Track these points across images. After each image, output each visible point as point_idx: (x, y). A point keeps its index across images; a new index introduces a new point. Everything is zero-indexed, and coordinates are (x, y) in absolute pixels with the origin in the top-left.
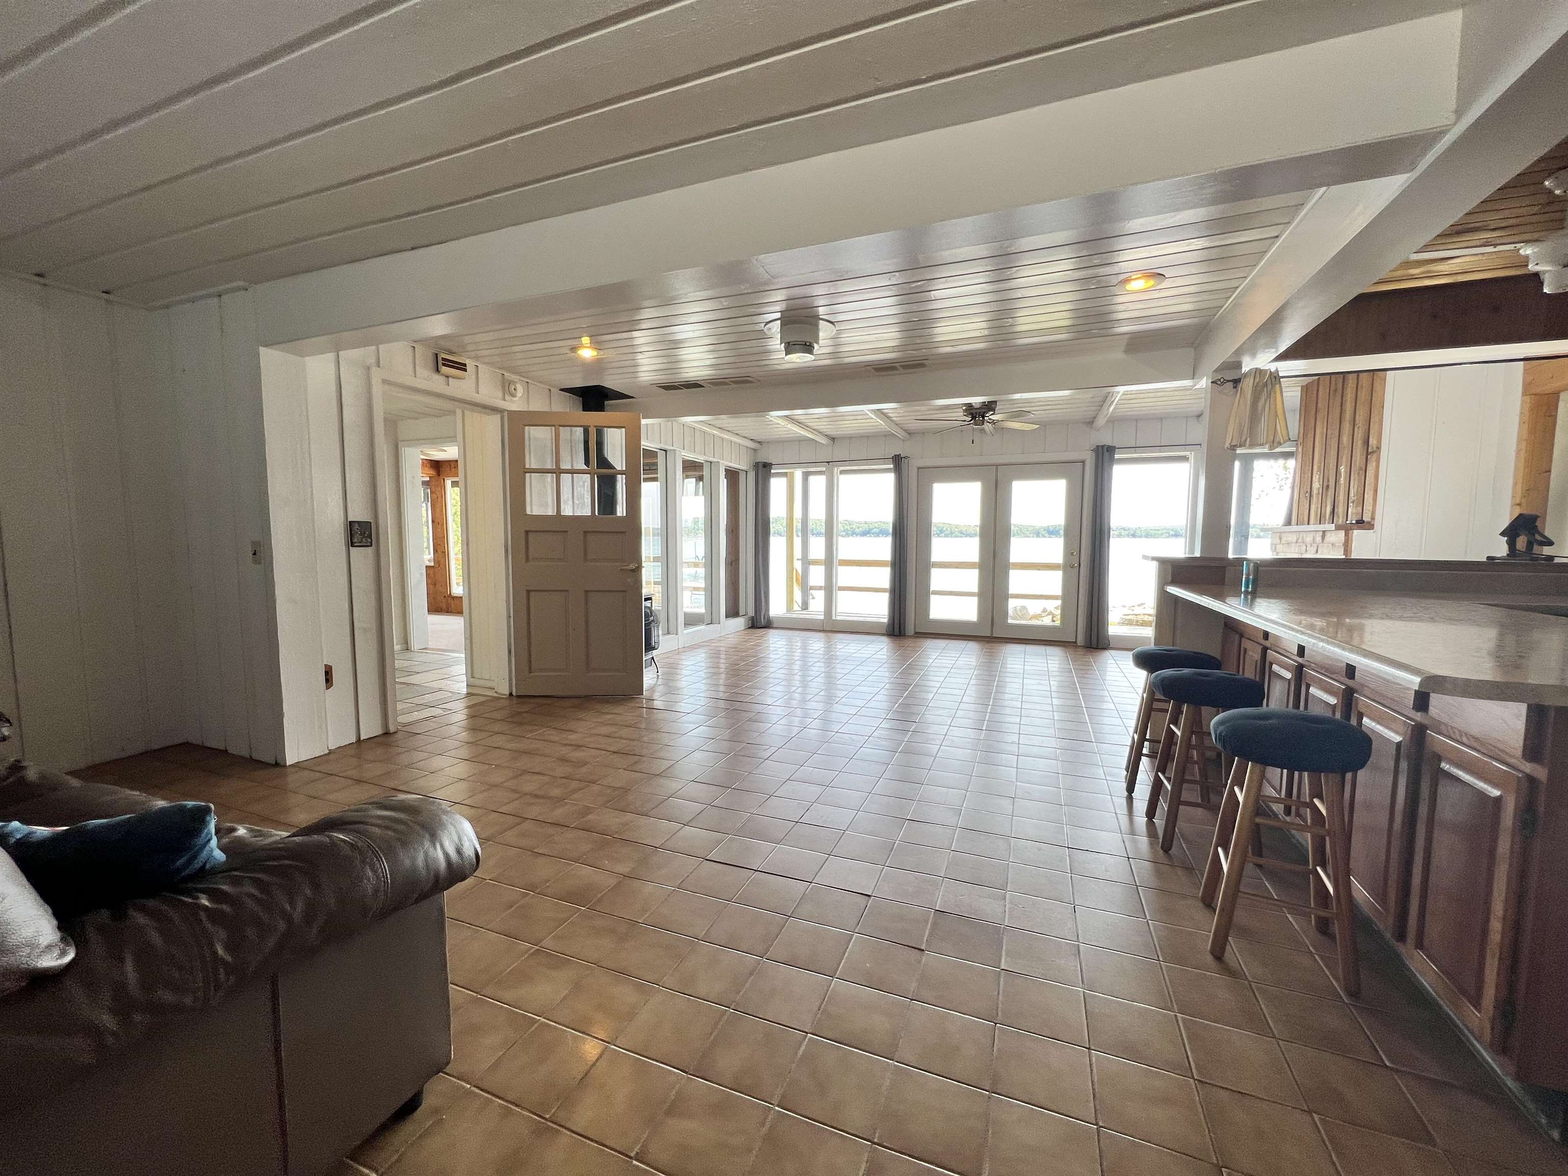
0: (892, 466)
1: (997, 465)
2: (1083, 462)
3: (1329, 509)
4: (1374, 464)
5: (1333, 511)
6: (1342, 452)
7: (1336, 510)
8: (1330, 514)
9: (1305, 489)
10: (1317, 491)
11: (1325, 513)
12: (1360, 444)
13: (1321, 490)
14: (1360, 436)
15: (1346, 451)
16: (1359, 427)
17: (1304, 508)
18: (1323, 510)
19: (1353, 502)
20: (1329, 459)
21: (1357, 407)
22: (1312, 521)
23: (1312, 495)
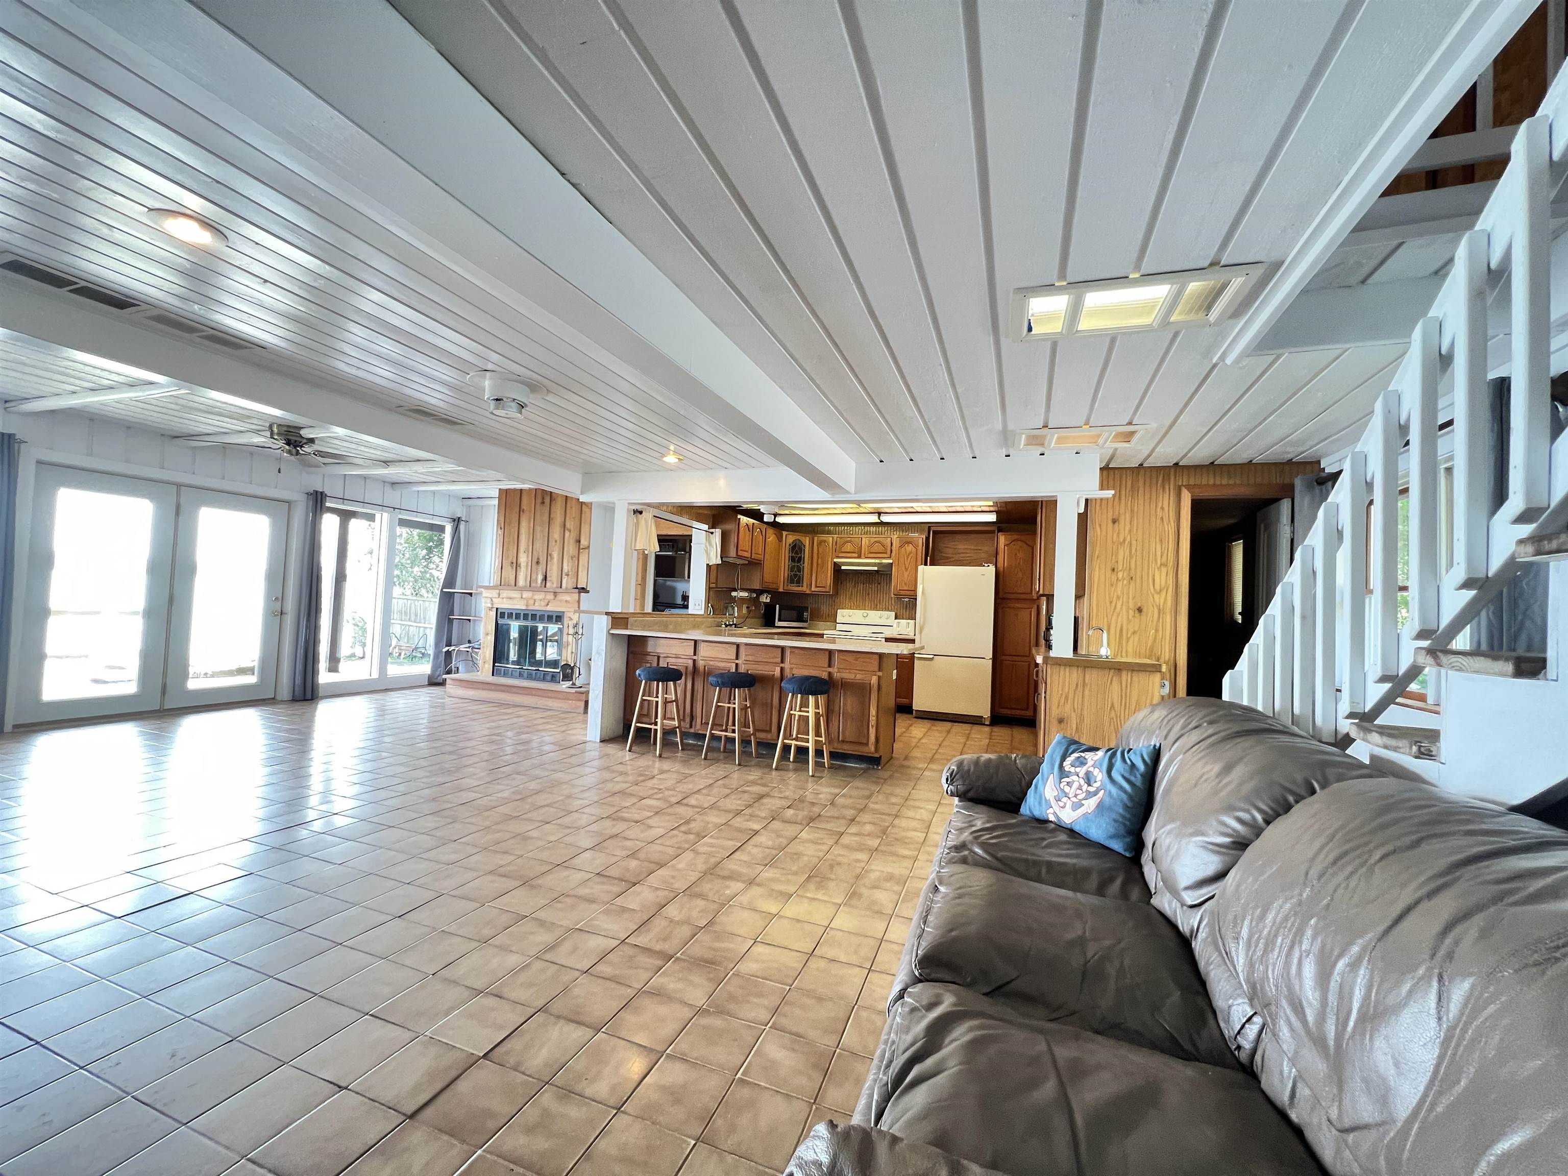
1: (179, 486)
2: (289, 502)
3: (540, 577)
4: (587, 556)
5: (545, 578)
6: (554, 543)
7: (548, 579)
8: (543, 580)
9: (510, 560)
10: (525, 564)
11: (536, 579)
12: (572, 542)
13: (530, 564)
14: (571, 537)
15: (558, 543)
16: (570, 531)
17: (509, 574)
18: (534, 577)
19: (568, 575)
20: (538, 545)
21: (567, 518)
22: (521, 582)
23: (520, 566)
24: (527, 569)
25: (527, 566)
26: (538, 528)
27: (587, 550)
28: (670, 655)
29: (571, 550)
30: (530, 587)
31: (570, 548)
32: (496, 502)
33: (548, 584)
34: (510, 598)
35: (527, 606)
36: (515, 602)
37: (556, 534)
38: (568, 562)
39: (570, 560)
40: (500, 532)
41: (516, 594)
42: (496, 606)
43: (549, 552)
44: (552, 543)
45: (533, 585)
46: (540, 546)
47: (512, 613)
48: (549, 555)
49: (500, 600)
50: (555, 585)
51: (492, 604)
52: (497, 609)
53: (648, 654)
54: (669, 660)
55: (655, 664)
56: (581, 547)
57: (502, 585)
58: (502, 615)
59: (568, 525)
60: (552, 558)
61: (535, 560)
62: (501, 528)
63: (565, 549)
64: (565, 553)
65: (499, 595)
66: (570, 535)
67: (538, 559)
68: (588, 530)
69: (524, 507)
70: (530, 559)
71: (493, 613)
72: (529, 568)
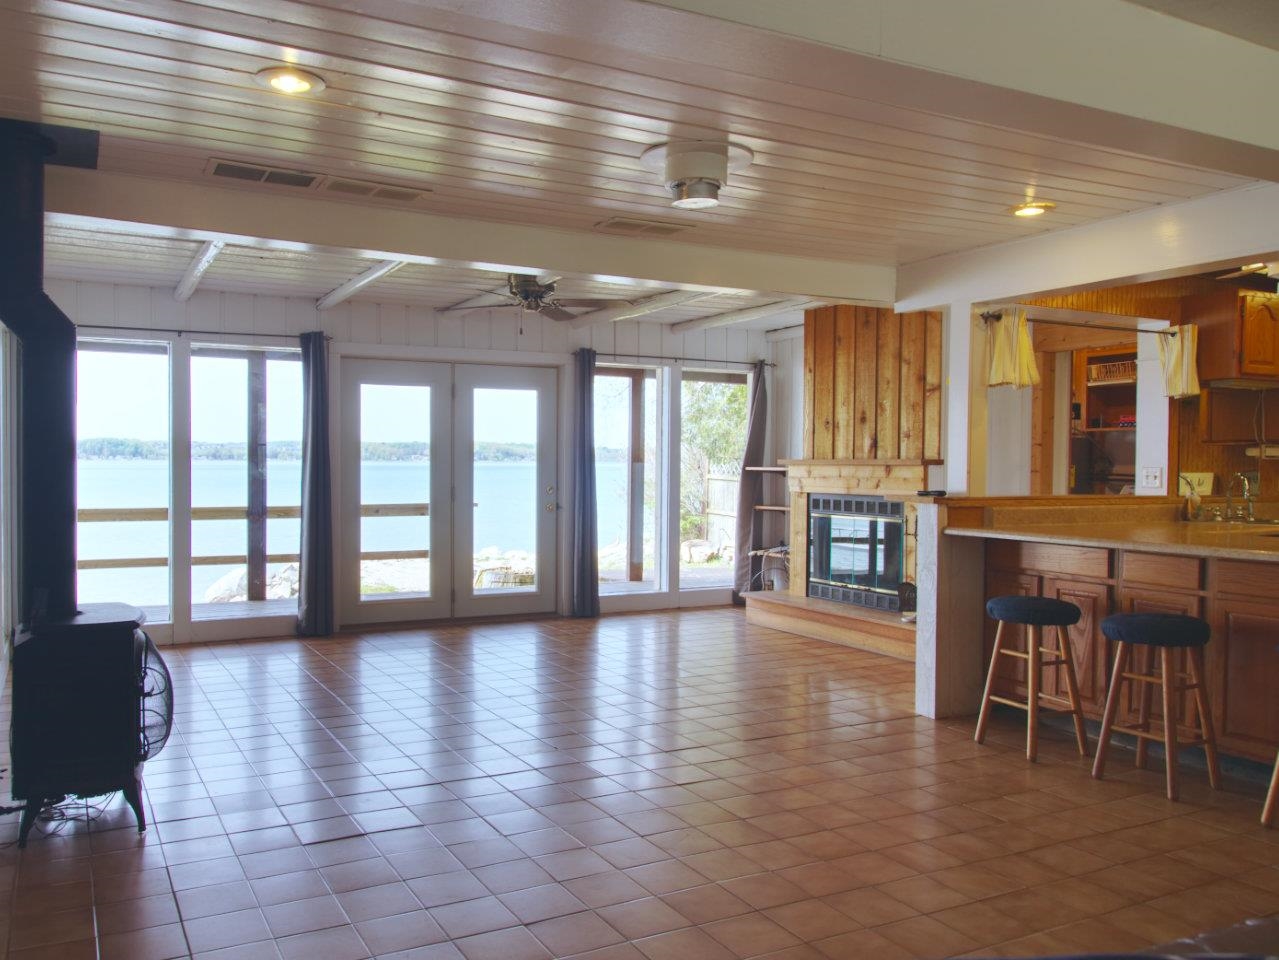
0: (299, 350)
1: (453, 363)
2: (557, 367)
3: (867, 442)
4: (937, 401)
5: (875, 445)
6: (885, 386)
7: (880, 444)
8: (871, 447)
9: (824, 419)
10: (845, 423)
11: (862, 446)
12: (913, 380)
13: (852, 423)
14: (912, 372)
15: (891, 385)
16: (909, 364)
17: (824, 438)
18: (858, 443)
19: (908, 436)
20: (861, 391)
21: (904, 343)
22: (841, 453)
23: (838, 427)
24: (848, 432)
25: (848, 425)
26: (862, 365)
27: (937, 394)
28: (1061, 576)
29: (912, 394)
30: (854, 458)
31: (910, 391)
32: (801, 332)
33: (879, 453)
34: (824, 477)
35: (848, 488)
37: (888, 372)
38: (908, 414)
39: (912, 411)
40: (810, 377)
41: (832, 471)
42: (807, 490)
43: (880, 401)
44: (883, 386)
45: (857, 455)
46: (866, 393)
47: (829, 502)
48: (878, 406)
49: (811, 481)
50: (889, 454)
51: (801, 488)
52: (808, 494)
53: (1023, 572)
54: (1059, 584)
55: (1034, 593)
56: (928, 387)
57: (814, 457)
58: (816, 504)
59: (905, 354)
60: (883, 410)
61: (858, 416)
62: (810, 371)
63: (903, 394)
64: (903, 399)
65: (809, 472)
66: (909, 369)
67: (864, 413)
68: (937, 358)
69: (841, 333)
70: (852, 414)
71: (803, 501)
72: (852, 429)
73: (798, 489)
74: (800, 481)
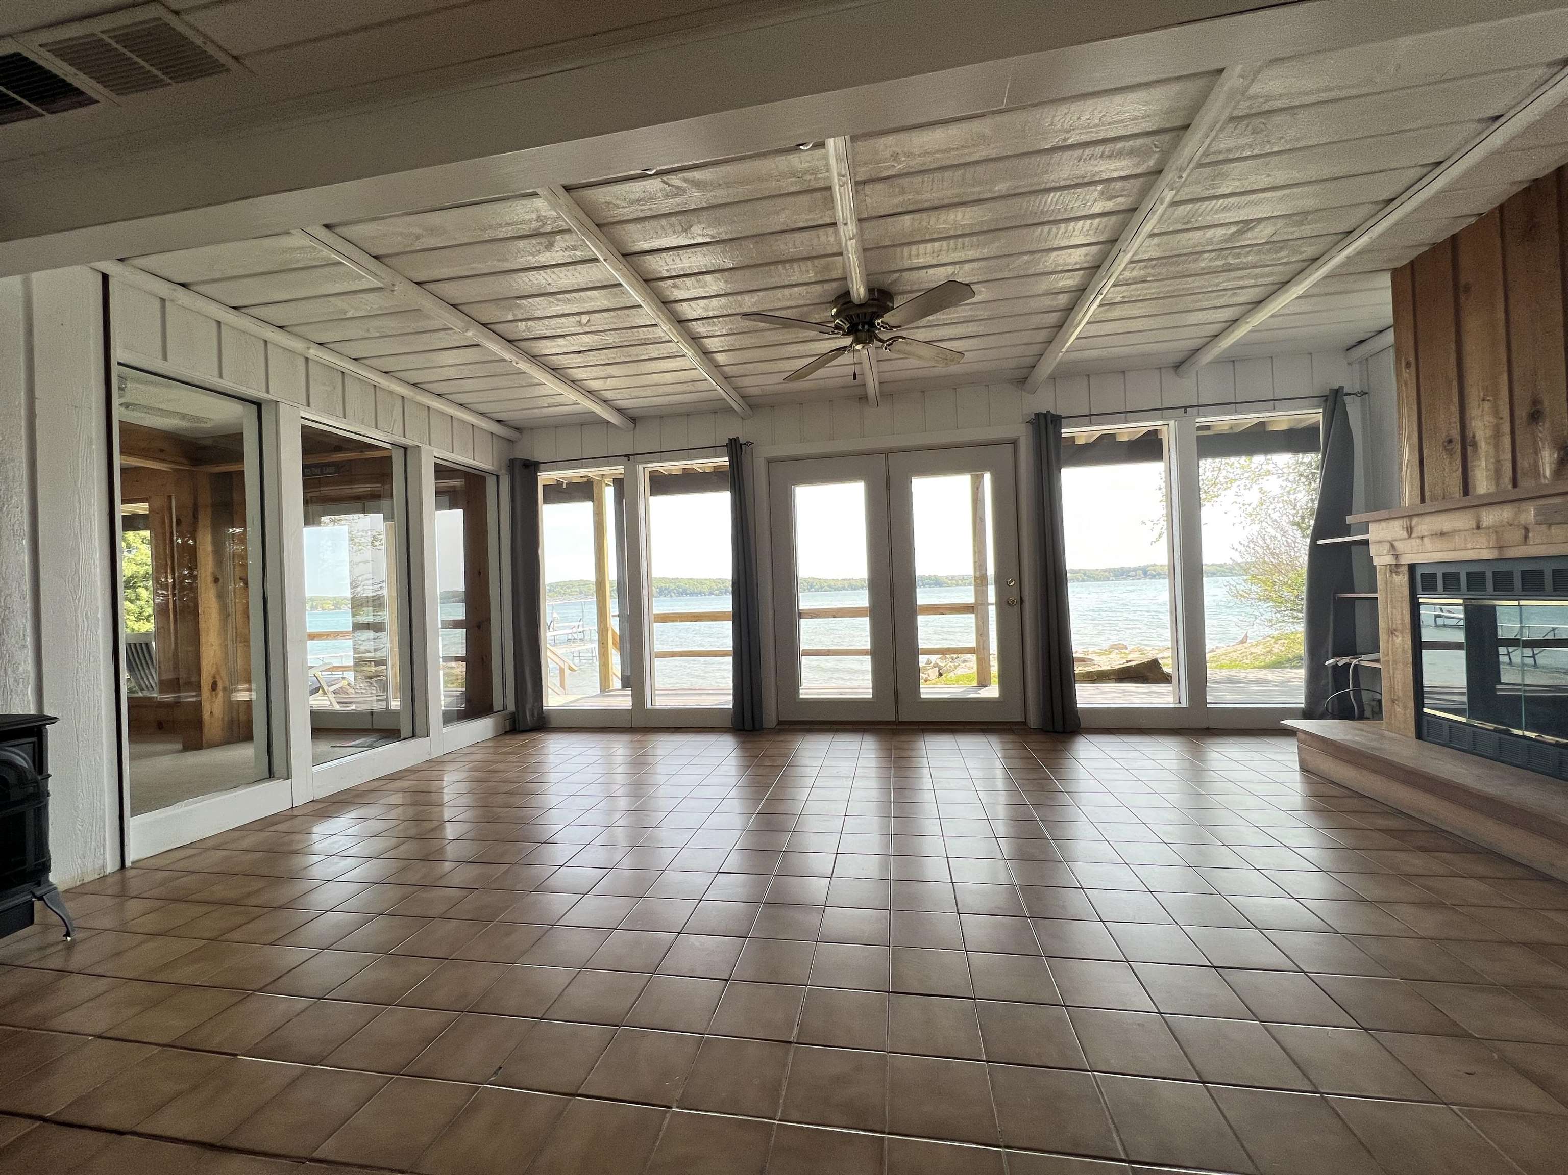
1: (887, 453)
2: (1014, 443)
8: (1560, 464)
9: (1442, 437)
13: (1506, 428)
17: (1444, 471)
18: (1524, 463)
22: (1483, 484)
23: (1474, 444)
24: (1497, 447)
25: (1499, 436)
30: (1516, 490)
34: (1442, 534)
35: (1500, 548)
36: (1458, 540)
41: (1461, 521)
42: (1407, 559)
45: (1524, 481)
47: (1459, 575)
49: (1415, 542)
51: (1397, 557)
52: (1412, 568)
57: (1425, 501)
58: (1428, 583)
61: (1522, 412)
65: (1410, 530)
67: (1536, 402)
70: (1506, 413)
71: (1402, 580)
72: (1507, 441)
73: (1389, 560)
74: (1392, 546)
